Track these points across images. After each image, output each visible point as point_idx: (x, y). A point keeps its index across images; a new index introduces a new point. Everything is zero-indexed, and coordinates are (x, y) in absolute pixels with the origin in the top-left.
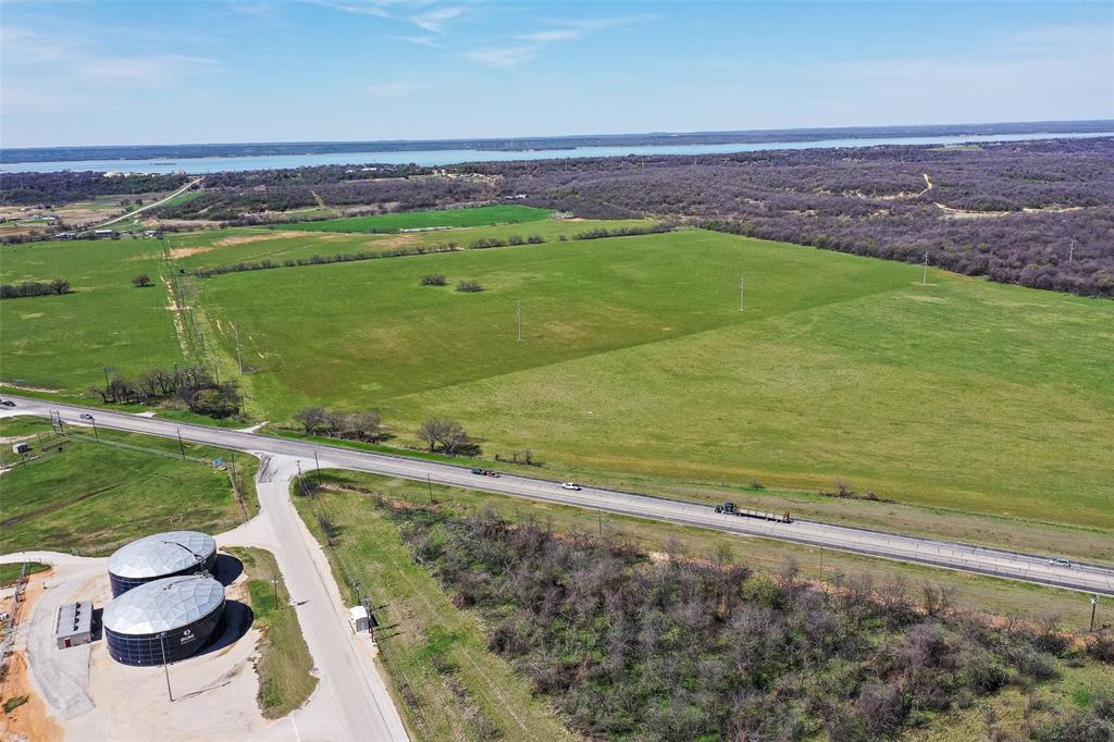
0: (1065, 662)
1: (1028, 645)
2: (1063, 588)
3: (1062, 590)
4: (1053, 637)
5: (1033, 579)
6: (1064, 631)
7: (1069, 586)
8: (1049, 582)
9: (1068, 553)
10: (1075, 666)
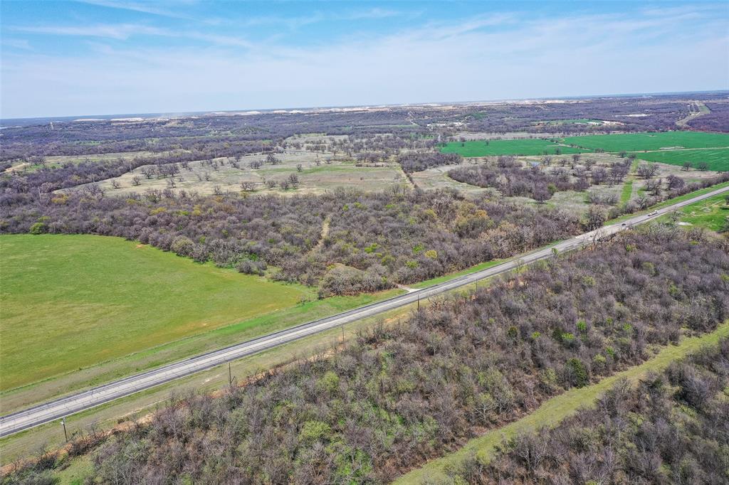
0: (58, 469)
1: (32, 473)
2: (41, 425)
3: (41, 426)
4: (46, 458)
5: (21, 429)
6: (51, 450)
7: (44, 421)
8: (31, 425)
9: (37, 401)
10: (65, 468)
